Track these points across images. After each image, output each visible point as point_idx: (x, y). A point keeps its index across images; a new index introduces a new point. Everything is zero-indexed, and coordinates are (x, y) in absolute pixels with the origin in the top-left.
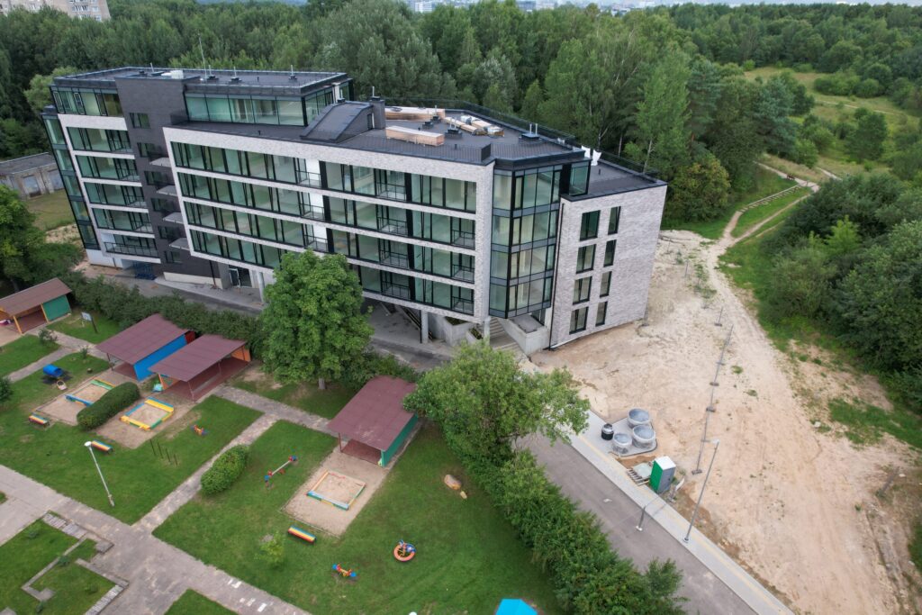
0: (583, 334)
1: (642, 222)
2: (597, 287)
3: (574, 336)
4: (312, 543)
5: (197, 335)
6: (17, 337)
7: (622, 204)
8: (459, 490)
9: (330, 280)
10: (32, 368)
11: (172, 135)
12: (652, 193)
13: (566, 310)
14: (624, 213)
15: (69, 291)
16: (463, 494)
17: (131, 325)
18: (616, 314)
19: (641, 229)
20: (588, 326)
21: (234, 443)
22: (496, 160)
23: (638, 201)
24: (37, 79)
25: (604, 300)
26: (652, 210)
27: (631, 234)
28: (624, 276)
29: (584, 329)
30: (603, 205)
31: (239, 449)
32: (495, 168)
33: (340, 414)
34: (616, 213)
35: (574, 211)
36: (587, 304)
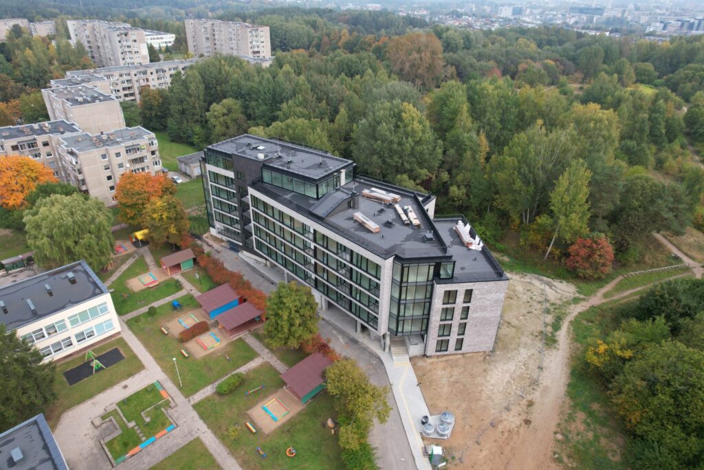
0: (446, 353)
1: (489, 298)
2: (455, 329)
3: (439, 353)
4: (254, 433)
5: (245, 301)
6: (166, 278)
7: (473, 288)
8: (332, 428)
9: (297, 303)
10: (169, 299)
11: (251, 191)
12: (496, 284)
13: (433, 339)
14: (475, 293)
15: (195, 257)
16: (333, 431)
17: (215, 287)
18: (470, 345)
19: (488, 302)
20: (449, 349)
21: (238, 371)
22: (395, 255)
23: (486, 287)
24: (214, 106)
25: (461, 337)
26: (497, 292)
27: (481, 304)
28: (476, 326)
29: (447, 350)
30: (461, 288)
31: (238, 375)
32: (394, 259)
33: (295, 366)
34: (469, 293)
35: (440, 290)
36: (448, 338)
